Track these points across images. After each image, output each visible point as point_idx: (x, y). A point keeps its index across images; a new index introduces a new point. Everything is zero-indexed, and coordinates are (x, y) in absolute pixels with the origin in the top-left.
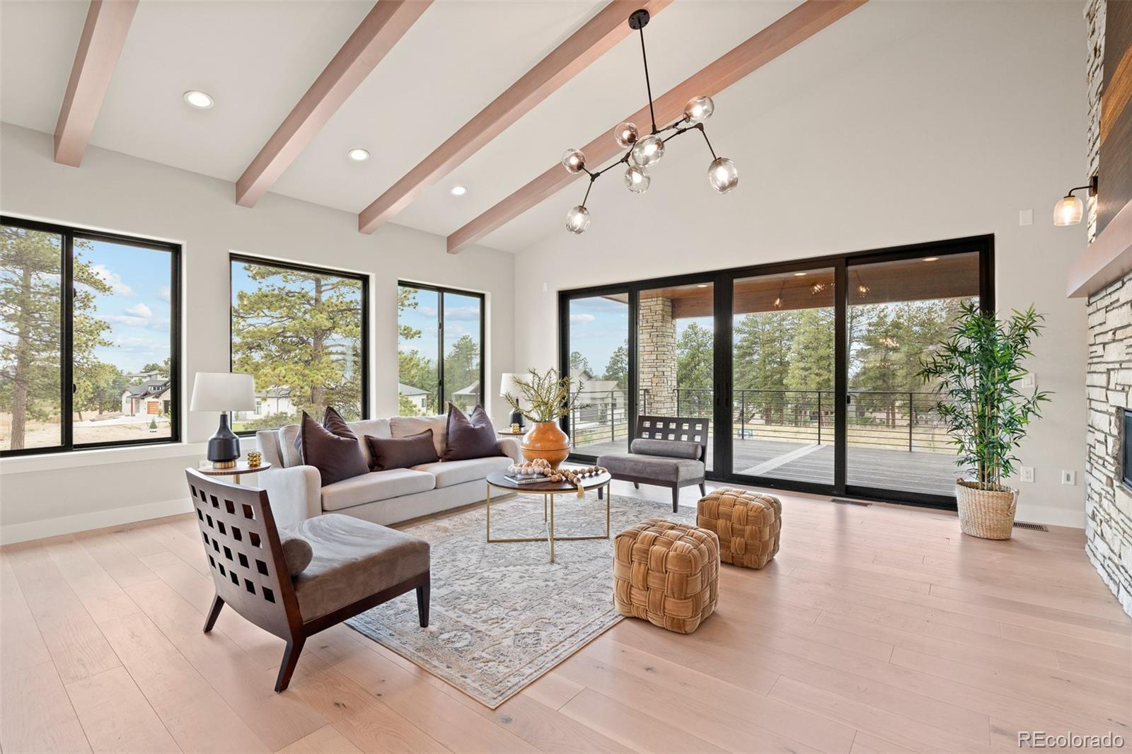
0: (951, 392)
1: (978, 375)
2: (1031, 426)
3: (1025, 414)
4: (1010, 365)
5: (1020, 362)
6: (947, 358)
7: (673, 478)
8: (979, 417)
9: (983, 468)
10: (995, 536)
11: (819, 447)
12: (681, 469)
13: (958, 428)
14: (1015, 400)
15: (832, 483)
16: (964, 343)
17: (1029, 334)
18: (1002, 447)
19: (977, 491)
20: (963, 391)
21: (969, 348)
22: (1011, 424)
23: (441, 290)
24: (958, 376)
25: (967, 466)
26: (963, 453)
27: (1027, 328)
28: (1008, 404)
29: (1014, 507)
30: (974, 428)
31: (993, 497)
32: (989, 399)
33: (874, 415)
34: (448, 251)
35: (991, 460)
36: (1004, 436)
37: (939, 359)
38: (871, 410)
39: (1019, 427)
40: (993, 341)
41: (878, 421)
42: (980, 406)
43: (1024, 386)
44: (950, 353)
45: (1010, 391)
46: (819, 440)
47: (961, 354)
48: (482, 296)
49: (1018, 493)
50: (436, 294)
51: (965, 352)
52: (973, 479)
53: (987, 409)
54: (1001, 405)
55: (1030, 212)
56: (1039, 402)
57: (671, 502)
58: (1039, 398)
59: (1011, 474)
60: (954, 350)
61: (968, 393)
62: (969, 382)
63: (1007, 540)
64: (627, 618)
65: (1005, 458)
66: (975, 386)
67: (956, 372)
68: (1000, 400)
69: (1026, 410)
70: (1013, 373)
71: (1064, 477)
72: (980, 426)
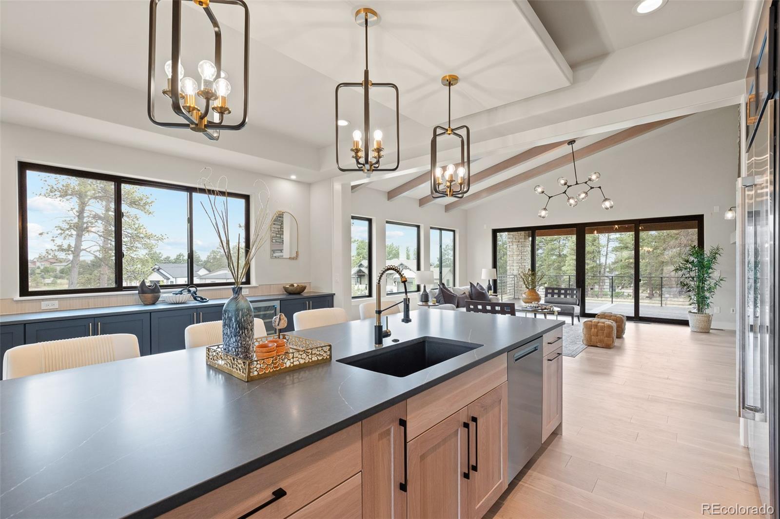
0: (686, 278)
1: (697, 271)
2: (717, 291)
3: (715, 286)
4: (710, 268)
5: (713, 266)
6: (684, 264)
7: (572, 312)
8: (697, 287)
9: (699, 306)
10: (704, 331)
11: (613, 305)
12: (575, 308)
13: (689, 291)
14: (711, 281)
15: (634, 316)
16: (692, 259)
17: (717, 255)
18: (706, 298)
19: (696, 315)
20: (691, 277)
21: (693, 261)
22: (710, 290)
23: (441, 229)
24: (689, 272)
25: (693, 306)
26: (691, 301)
27: (716, 253)
28: (708, 282)
29: (711, 320)
30: (695, 291)
31: (703, 316)
32: (702, 280)
33: (623, 290)
34: (446, 212)
35: (702, 303)
36: (707, 294)
37: (681, 265)
38: (620, 288)
39: (713, 290)
40: (703, 259)
41: (625, 294)
42: (698, 283)
43: (716, 274)
44: (685, 263)
45: (710, 277)
46: (612, 301)
47: (690, 263)
48: (454, 231)
49: (712, 315)
50: (438, 231)
51: (692, 262)
52: (695, 311)
53: (701, 284)
54: (706, 283)
55: (718, 207)
56: (721, 282)
57: (571, 322)
58: (721, 280)
59: (710, 308)
60: (687, 261)
61: (693, 278)
62: (693, 274)
63: (708, 332)
64: (589, 346)
65: (708, 302)
66: (696, 276)
67: (688, 270)
68: (705, 281)
69: (716, 284)
70: (710, 271)
71: (732, 311)
72: (698, 291)
